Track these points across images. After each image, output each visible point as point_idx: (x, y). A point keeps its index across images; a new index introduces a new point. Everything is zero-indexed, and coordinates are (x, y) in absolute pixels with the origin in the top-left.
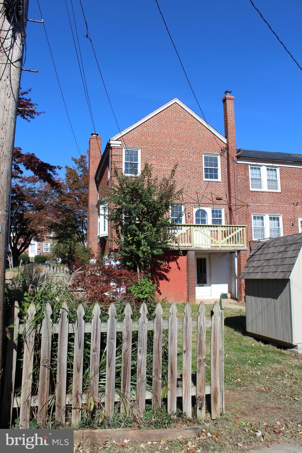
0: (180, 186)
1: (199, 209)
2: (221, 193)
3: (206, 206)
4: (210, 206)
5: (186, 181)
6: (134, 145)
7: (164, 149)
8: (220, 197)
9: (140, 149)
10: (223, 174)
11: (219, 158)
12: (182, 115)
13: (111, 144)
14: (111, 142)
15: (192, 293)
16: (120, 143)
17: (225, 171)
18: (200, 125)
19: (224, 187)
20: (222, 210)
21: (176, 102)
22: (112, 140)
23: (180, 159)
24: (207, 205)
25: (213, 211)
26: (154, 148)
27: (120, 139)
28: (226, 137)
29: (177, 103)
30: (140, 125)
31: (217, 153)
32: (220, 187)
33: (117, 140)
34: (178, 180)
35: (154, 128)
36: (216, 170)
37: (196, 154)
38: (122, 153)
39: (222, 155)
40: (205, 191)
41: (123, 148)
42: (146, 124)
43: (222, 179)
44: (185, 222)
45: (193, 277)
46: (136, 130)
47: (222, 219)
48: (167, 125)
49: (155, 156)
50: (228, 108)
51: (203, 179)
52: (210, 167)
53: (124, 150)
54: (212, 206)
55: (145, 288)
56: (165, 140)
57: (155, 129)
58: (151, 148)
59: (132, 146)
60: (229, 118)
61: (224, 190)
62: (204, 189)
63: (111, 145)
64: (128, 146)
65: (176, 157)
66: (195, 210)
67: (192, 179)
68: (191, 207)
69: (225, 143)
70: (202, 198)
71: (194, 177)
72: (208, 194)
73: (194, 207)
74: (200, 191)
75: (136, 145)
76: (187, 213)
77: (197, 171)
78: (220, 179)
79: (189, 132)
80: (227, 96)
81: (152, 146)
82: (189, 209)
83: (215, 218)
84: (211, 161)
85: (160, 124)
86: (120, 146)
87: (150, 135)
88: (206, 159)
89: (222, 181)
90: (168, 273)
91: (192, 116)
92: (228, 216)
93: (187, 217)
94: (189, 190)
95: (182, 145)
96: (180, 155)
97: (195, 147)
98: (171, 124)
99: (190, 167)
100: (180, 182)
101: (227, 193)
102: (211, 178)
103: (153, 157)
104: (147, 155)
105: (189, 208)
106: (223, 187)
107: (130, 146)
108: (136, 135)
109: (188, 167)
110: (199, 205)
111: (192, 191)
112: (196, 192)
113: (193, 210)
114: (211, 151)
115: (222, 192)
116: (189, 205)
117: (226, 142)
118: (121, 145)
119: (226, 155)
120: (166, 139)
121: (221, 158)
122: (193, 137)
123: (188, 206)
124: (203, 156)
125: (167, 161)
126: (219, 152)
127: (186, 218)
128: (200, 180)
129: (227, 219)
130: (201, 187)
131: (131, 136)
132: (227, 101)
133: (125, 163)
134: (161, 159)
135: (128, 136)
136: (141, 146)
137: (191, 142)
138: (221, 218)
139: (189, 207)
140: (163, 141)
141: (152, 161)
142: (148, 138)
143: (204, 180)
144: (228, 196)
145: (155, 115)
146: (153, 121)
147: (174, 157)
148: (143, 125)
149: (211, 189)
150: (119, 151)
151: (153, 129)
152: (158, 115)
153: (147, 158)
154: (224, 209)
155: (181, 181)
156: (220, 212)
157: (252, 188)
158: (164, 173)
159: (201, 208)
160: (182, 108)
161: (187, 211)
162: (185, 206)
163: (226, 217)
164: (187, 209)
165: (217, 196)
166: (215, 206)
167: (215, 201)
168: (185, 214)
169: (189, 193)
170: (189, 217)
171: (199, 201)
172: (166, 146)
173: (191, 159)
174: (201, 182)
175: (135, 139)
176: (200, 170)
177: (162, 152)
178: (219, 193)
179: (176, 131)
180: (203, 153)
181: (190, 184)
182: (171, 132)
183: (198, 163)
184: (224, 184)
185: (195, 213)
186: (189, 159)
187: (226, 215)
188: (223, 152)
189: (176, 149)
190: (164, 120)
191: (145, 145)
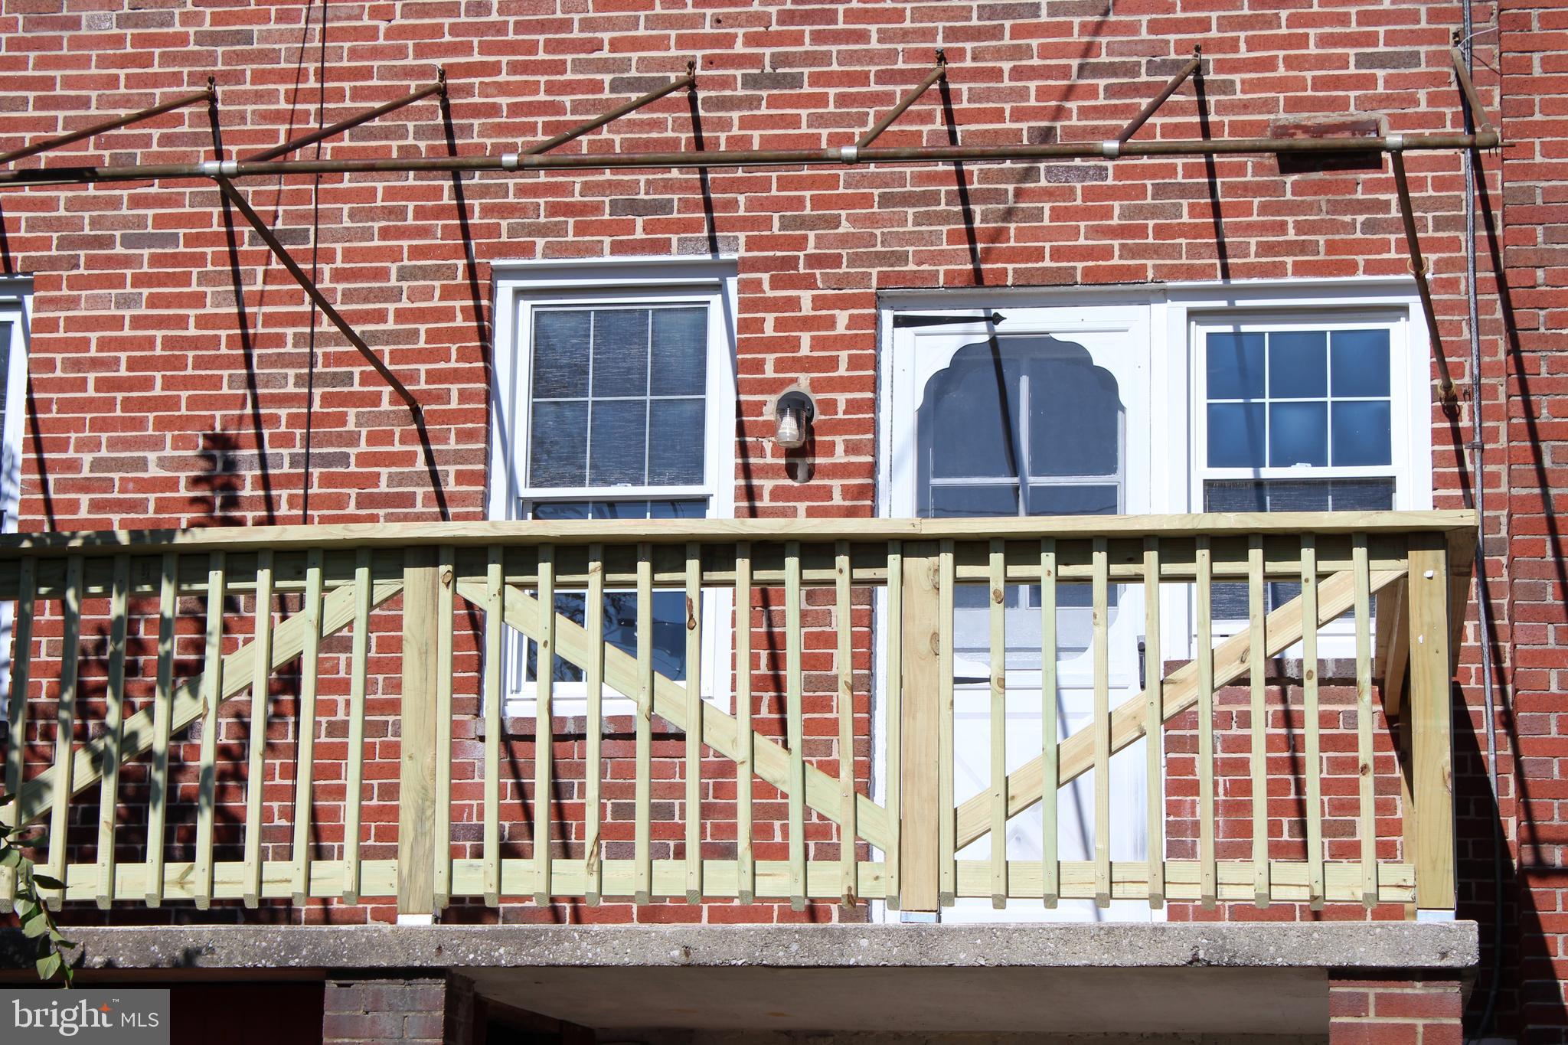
0: (678, 3)
1: (979, 334)
2: (1361, 61)
3: (1093, 277)
4: (1165, 273)
8: (1354, 114)
20: (1391, 330)
24: (1102, 260)
25: (1230, 366)
40: (1081, 51)
54: (1191, 272)
66: (914, 358)
68: (846, 317)
73: (885, 315)
74: (997, 53)
76: (769, 413)
82: (805, 350)
83: (1268, 472)
93: (768, 471)
94: (809, 58)
105: (806, 323)
110: (978, 278)
111: (872, 58)
113: (866, 362)
116: (809, 283)
123: (794, 304)
129: (1465, 480)
138: (1386, 459)
139: (807, 309)
154: (1419, 304)
156: (1361, 362)
159: (1018, 320)
161: (769, 372)
162: (744, 306)
163: (1456, 435)
164: (770, 345)
165: (1293, 105)
166: (1250, 270)
167: (1247, 189)
168: (741, 430)
169: (821, 100)
170: (791, 471)
171: (977, 209)
178: (1320, 62)
185: (919, 399)
187: (1452, 414)
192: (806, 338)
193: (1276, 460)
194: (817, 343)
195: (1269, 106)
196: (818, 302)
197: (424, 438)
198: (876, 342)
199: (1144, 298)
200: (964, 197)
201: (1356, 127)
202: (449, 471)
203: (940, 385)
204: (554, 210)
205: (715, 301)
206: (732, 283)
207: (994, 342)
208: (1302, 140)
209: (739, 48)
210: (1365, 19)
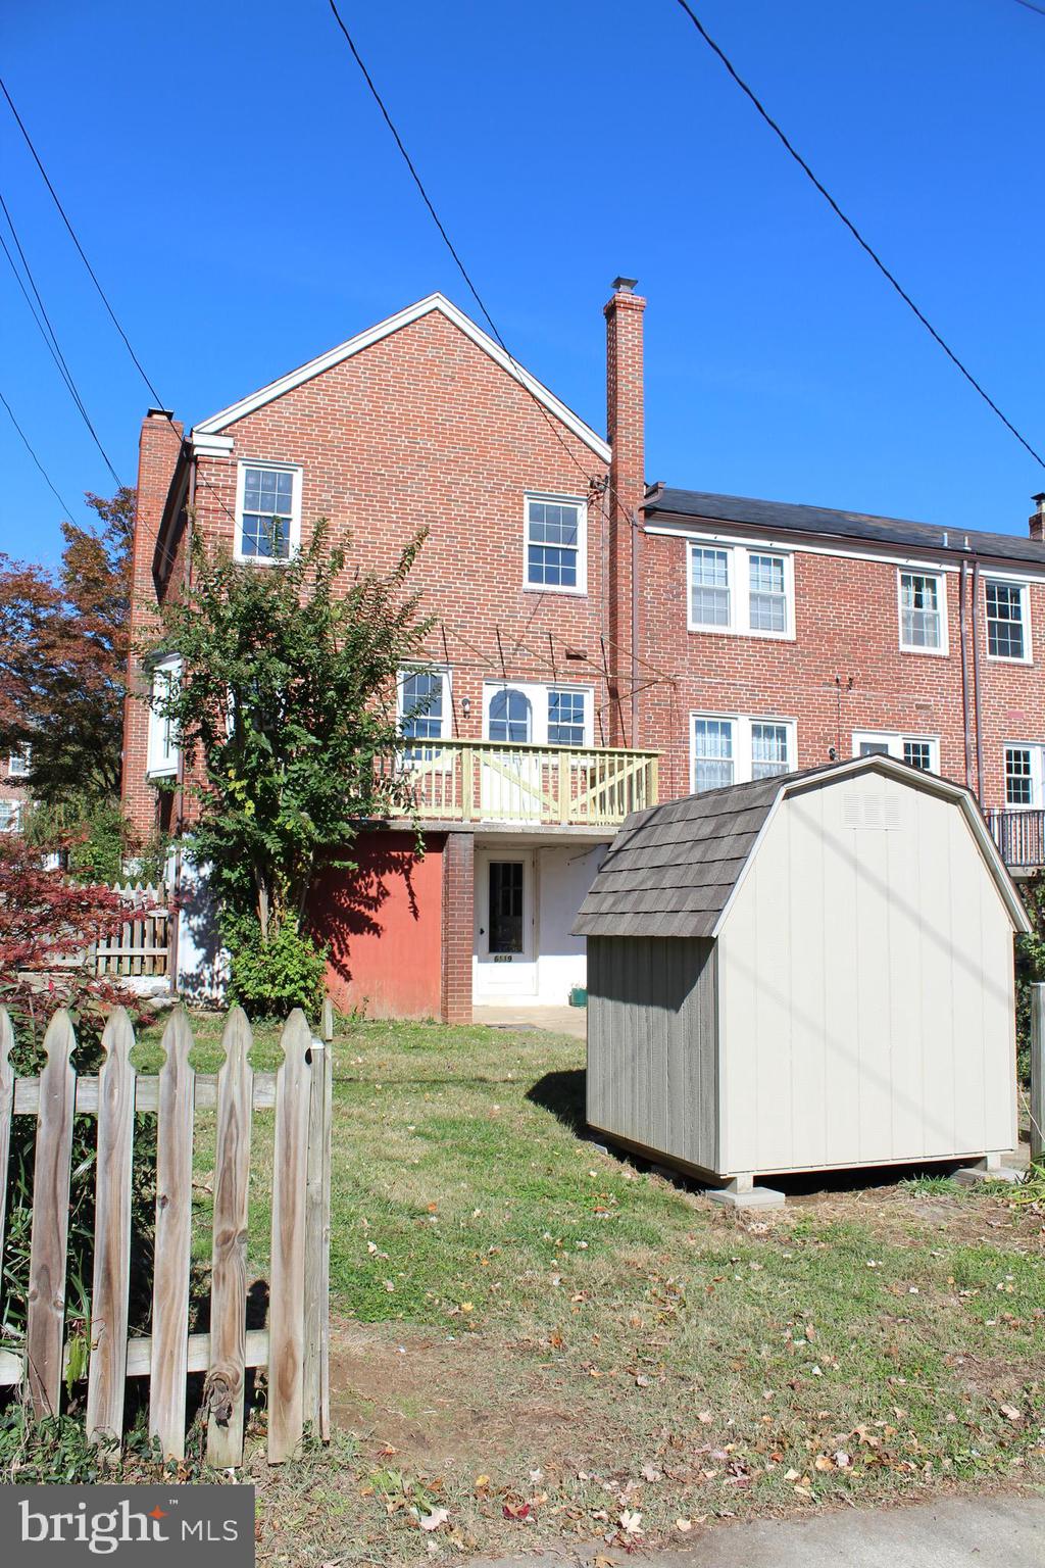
0: (439, 605)
1: (502, 688)
2: (583, 637)
3: (529, 678)
4: (543, 679)
5: (461, 588)
6: (280, 454)
7: (386, 471)
8: (581, 648)
9: (301, 470)
10: (595, 570)
11: (582, 512)
12: (458, 356)
13: (196, 446)
14: (197, 439)
15: (459, 985)
16: (228, 442)
17: (601, 558)
18: (518, 394)
19: (595, 615)
20: (586, 695)
21: (436, 309)
22: (197, 432)
23: (444, 509)
24: (531, 675)
25: (554, 700)
26: (349, 466)
27: (228, 431)
28: (610, 441)
29: (441, 313)
30: (305, 382)
31: (574, 496)
32: (583, 614)
33: (216, 433)
34: (431, 585)
35: (354, 394)
36: (570, 556)
37: (502, 494)
38: (236, 482)
39: (592, 501)
40: (527, 627)
41: (240, 463)
42: (324, 381)
43: (588, 587)
44: (453, 735)
45: (464, 927)
46: (290, 399)
47: (583, 728)
48: (400, 387)
49: (354, 494)
50: (621, 340)
51: (521, 585)
52: (550, 542)
53: (241, 471)
54: (548, 679)
55: (285, 963)
56: (390, 440)
57: (359, 400)
58: (341, 466)
59: (271, 458)
60: (621, 373)
61: (594, 624)
62: (526, 618)
63: (197, 451)
64: (259, 456)
65: (430, 503)
66: (489, 692)
67: (483, 581)
68: (476, 682)
69: (605, 462)
70: (516, 650)
71: (489, 577)
72: (539, 638)
73: (484, 682)
74: (509, 626)
75: (286, 455)
76: (460, 703)
77: (503, 554)
78: (581, 586)
79: (478, 416)
80: (620, 297)
81: (342, 461)
82: (468, 689)
83: (560, 724)
84: (554, 522)
85: (378, 384)
86: (227, 453)
87: (337, 419)
88: (536, 514)
89: (589, 592)
90: (376, 911)
91: (493, 360)
92: (606, 716)
93: (460, 716)
94: (469, 622)
95: (452, 461)
96: (444, 495)
97: (497, 471)
98: (415, 385)
99: (476, 540)
100: (438, 591)
101: (606, 638)
102: (553, 579)
103: (348, 499)
104: (326, 491)
105: (468, 683)
106: (592, 615)
107: (263, 457)
108: (287, 418)
109: (471, 539)
110: (505, 676)
111: (482, 623)
112: (493, 629)
113: (481, 693)
114: (555, 487)
115: (587, 632)
116: (469, 674)
117: (609, 459)
118: (231, 450)
119: (607, 501)
120: (396, 436)
121: (588, 513)
122: (491, 435)
123: (465, 678)
124: (527, 503)
125: (394, 516)
126: (583, 491)
127: (456, 721)
128: (509, 588)
129: (601, 729)
130: (513, 610)
131: (271, 420)
132: (620, 314)
133: (244, 515)
134: (375, 506)
135: (259, 419)
136: (303, 458)
137: (484, 451)
138: (582, 722)
139: (468, 680)
140: (386, 444)
141: (340, 512)
142: (329, 432)
143: (524, 587)
144: (608, 648)
145: (361, 351)
146: (353, 372)
147: (421, 502)
148: (314, 384)
149: (549, 620)
150: (222, 471)
151: (349, 398)
152: (371, 349)
153: (322, 500)
154: (592, 690)
155: (444, 587)
156: (579, 701)
157: (694, 621)
158: (383, 558)
159: (511, 686)
160: (459, 329)
161: (460, 694)
162: (453, 678)
163: (600, 719)
164: (459, 687)
165: (569, 644)
166: (560, 680)
167: (560, 662)
168: (453, 706)
169: (471, 632)
170: (465, 716)
171: (505, 661)
172: (395, 463)
173: (481, 513)
174: (516, 593)
175: (285, 431)
176: (513, 550)
177: (379, 483)
178: (575, 636)
179: (431, 411)
180: (526, 493)
181: (474, 599)
182: (413, 411)
183: (507, 525)
184: (594, 605)
185: (490, 702)
186: (475, 512)
187: (599, 715)
188: (596, 493)
189: (429, 476)
190: (392, 368)
191: (320, 454)
192: (468, 686)
193: (562, 721)
194: (471, 688)
195: (565, 644)
196: (471, 679)
198: (481, 688)
199: (538, 684)
200: (502, 658)
201: (582, 651)
203: (494, 698)
205: (445, 675)
206: (450, 672)
207: (505, 691)
208: (571, 653)
209: (453, 618)
210: (584, 627)
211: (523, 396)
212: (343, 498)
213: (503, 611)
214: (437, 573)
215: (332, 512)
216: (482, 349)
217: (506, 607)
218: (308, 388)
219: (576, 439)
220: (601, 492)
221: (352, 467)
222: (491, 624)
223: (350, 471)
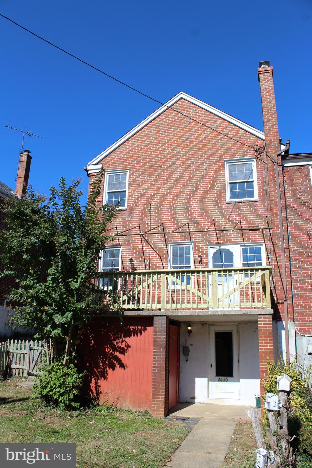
0: (187, 215)
1: (218, 248)
2: (257, 219)
3: (230, 242)
4: (238, 242)
5: (196, 206)
6: (120, 167)
7: (162, 164)
8: (256, 225)
9: (128, 171)
10: (261, 188)
11: (254, 164)
12: (192, 113)
13: (89, 170)
14: (89, 168)
16: (100, 166)
17: (264, 182)
18: (219, 122)
19: (263, 208)
20: (261, 247)
21: (182, 98)
22: (89, 165)
23: (187, 174)
24: (231, 240)
25: (245, 251)
27: (101, 162)
29: (184, 99)
30: (130, 138)
31: (249, 157)
32: (256, 209)
33: (97, 164)
35: (149, 138)
36: (250, 184)
37: (214, 163)
38: (104, 180)
39: (258, 158)
40: (228, 219)
41: (106, 173)
42: (137, 136)
43: (259, 196)
46: (124, 145)
47: (261, 263)
48: (167, 131)
49: (149, 176)
50: (263, 86)
51: (225, 201)
52: (239, 180)
53: (106, 176)
54: (240, 242)
56: (164, 152)
57: (151, 139)
58: (144, 166)
59: (118, 169)
61: (262, 213)
62: (227, 215)
63: (89, 172)
64: (112, 169)
65: (181, 173)
66: (212, 251)
67: (206, 202)
68: (205, 247)
69: (263, 140)
71: (209, 199)
72: (234, 223)
73: (209, 247)
74: (220, 220)
75: (122, 167)
76: (197, 257)
77: (215, 188)
78: (256, 197)
79: (202, 134)
80: (261, 69)
81: (144, 164)
82: (201, 251)
83: (249, 262)
85: (158, 132)
87: (142, 149)
88: (232, 169)
89: (259, 198)
90: (124, 355)
91: (207, 111)
92: (272, 256)
93: (197, 263)
94: (200, 221)
95: (190, 154)
96: (187, 169)
97: (211, 154)
98: (174, 128)
99: (203, 185)
100: (186, 209)
101: (269, 219)
102: (242, 195)
103: (147, 178)
104: (138, 177)
105: (201, 248)
106: (261, 209)
107: (114, 169)
108: (123, 153)
109: (200, 185)
110: (218, 243)
111: (206, 220)
112: (212, 222)
113: (208, 252)
114: (239, 155)
115: (259, 217)
116: (201, 244)
117: (263, 137)
119: (265, 156)
120: (166, 150)
121: (257, 164)
122: (208, 140)
123: (199, 246)
124: (226, 165)
126: (253, 154)
127: (195, 266)
128: (219, 203)
129: (269, 263)
130: (221, 212)
131: (117, 155)
132: (261, 76)
133: (108, 192)
134: (158, 179)
135: (113, 156)
136: (129, 167)
137: (204, 147)
138: (261, 260)
139: (201, 246)
140: (162, 154)
142: (139, 154)
143: (227, 201)
144: (270, 223)
145: (152, 121)
146: (148, 130)
147: (177, 174)
148: (134, 138)
149: (239, 214)
151: (147, 140)
152: (156, 119)
153: (136, 181)
154: (264, 244)
155: (188, 207)
156: (258, 250)
158: (161, 199)
159: (222, 247)
160: (192, 103)
161: (197, 253)
162: (194, 246)
163: (268, 258)
164: (197, 250)
165: (250, 224)
166: (246, 241)
167: (246, 233)
168: (194, 259)
169: (201, 225)
170: (199, 263)
171: (218, 236)
172: (166, 160)
173: (204, 173)
174: (222, 205)
175: (122, 158)
176: (220, 186)
177: (159, 170)
178: (253, 220)
179: (181, 137)
180: (225, 161)
181: (202, 210)
182: (173, 139)
183: (217, 176)
184: (262, 204)
185: (212, 255)
186: (202, 173)
187: (268, 256)
188: (259, 154)
189: (181, 162)
190: (164, 125)
191: (135, 163)
192: (201, 249)
193: (250, 261)
194: (202, 250)
195: (248, 224)
196: (202, 246)
197: (161, 260)
198: (208, 250)
199: (236, 244)
200: (216, 234)
201: (257, 226)
202: (164, 264)
203: (214, 254)
204: (174, 237)
205: (191, 245)
206: (193, 244)
207: (220, 249)
208: (251, 228)
209: (193, 220)
210: (257, 215)
211: (221, 121)
212: (145, 178)
213: (216, 213)
214: (185, 202)
215: (140, 185)
216: (202, 108)
217: (218, 211)
218: (131, 140)
219: (248, 133)
220: (262, 153)
221: (148, 165)
222: (211, 220)
223: (147, 167)
